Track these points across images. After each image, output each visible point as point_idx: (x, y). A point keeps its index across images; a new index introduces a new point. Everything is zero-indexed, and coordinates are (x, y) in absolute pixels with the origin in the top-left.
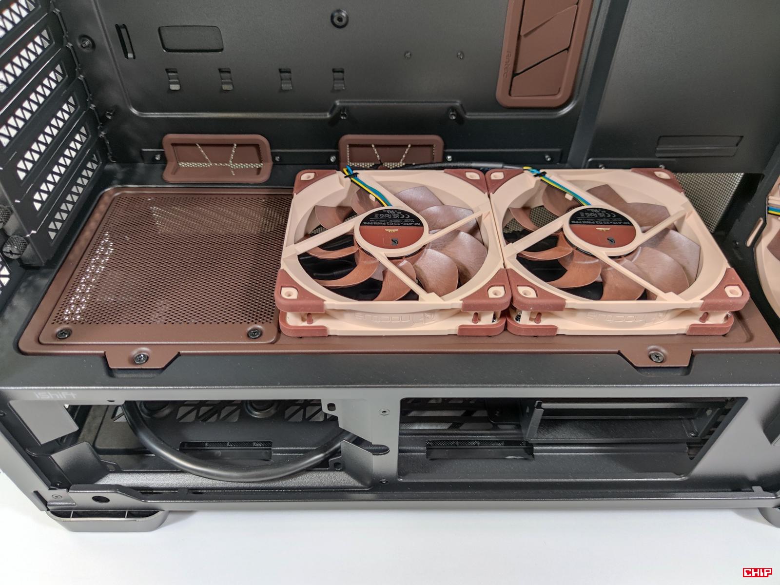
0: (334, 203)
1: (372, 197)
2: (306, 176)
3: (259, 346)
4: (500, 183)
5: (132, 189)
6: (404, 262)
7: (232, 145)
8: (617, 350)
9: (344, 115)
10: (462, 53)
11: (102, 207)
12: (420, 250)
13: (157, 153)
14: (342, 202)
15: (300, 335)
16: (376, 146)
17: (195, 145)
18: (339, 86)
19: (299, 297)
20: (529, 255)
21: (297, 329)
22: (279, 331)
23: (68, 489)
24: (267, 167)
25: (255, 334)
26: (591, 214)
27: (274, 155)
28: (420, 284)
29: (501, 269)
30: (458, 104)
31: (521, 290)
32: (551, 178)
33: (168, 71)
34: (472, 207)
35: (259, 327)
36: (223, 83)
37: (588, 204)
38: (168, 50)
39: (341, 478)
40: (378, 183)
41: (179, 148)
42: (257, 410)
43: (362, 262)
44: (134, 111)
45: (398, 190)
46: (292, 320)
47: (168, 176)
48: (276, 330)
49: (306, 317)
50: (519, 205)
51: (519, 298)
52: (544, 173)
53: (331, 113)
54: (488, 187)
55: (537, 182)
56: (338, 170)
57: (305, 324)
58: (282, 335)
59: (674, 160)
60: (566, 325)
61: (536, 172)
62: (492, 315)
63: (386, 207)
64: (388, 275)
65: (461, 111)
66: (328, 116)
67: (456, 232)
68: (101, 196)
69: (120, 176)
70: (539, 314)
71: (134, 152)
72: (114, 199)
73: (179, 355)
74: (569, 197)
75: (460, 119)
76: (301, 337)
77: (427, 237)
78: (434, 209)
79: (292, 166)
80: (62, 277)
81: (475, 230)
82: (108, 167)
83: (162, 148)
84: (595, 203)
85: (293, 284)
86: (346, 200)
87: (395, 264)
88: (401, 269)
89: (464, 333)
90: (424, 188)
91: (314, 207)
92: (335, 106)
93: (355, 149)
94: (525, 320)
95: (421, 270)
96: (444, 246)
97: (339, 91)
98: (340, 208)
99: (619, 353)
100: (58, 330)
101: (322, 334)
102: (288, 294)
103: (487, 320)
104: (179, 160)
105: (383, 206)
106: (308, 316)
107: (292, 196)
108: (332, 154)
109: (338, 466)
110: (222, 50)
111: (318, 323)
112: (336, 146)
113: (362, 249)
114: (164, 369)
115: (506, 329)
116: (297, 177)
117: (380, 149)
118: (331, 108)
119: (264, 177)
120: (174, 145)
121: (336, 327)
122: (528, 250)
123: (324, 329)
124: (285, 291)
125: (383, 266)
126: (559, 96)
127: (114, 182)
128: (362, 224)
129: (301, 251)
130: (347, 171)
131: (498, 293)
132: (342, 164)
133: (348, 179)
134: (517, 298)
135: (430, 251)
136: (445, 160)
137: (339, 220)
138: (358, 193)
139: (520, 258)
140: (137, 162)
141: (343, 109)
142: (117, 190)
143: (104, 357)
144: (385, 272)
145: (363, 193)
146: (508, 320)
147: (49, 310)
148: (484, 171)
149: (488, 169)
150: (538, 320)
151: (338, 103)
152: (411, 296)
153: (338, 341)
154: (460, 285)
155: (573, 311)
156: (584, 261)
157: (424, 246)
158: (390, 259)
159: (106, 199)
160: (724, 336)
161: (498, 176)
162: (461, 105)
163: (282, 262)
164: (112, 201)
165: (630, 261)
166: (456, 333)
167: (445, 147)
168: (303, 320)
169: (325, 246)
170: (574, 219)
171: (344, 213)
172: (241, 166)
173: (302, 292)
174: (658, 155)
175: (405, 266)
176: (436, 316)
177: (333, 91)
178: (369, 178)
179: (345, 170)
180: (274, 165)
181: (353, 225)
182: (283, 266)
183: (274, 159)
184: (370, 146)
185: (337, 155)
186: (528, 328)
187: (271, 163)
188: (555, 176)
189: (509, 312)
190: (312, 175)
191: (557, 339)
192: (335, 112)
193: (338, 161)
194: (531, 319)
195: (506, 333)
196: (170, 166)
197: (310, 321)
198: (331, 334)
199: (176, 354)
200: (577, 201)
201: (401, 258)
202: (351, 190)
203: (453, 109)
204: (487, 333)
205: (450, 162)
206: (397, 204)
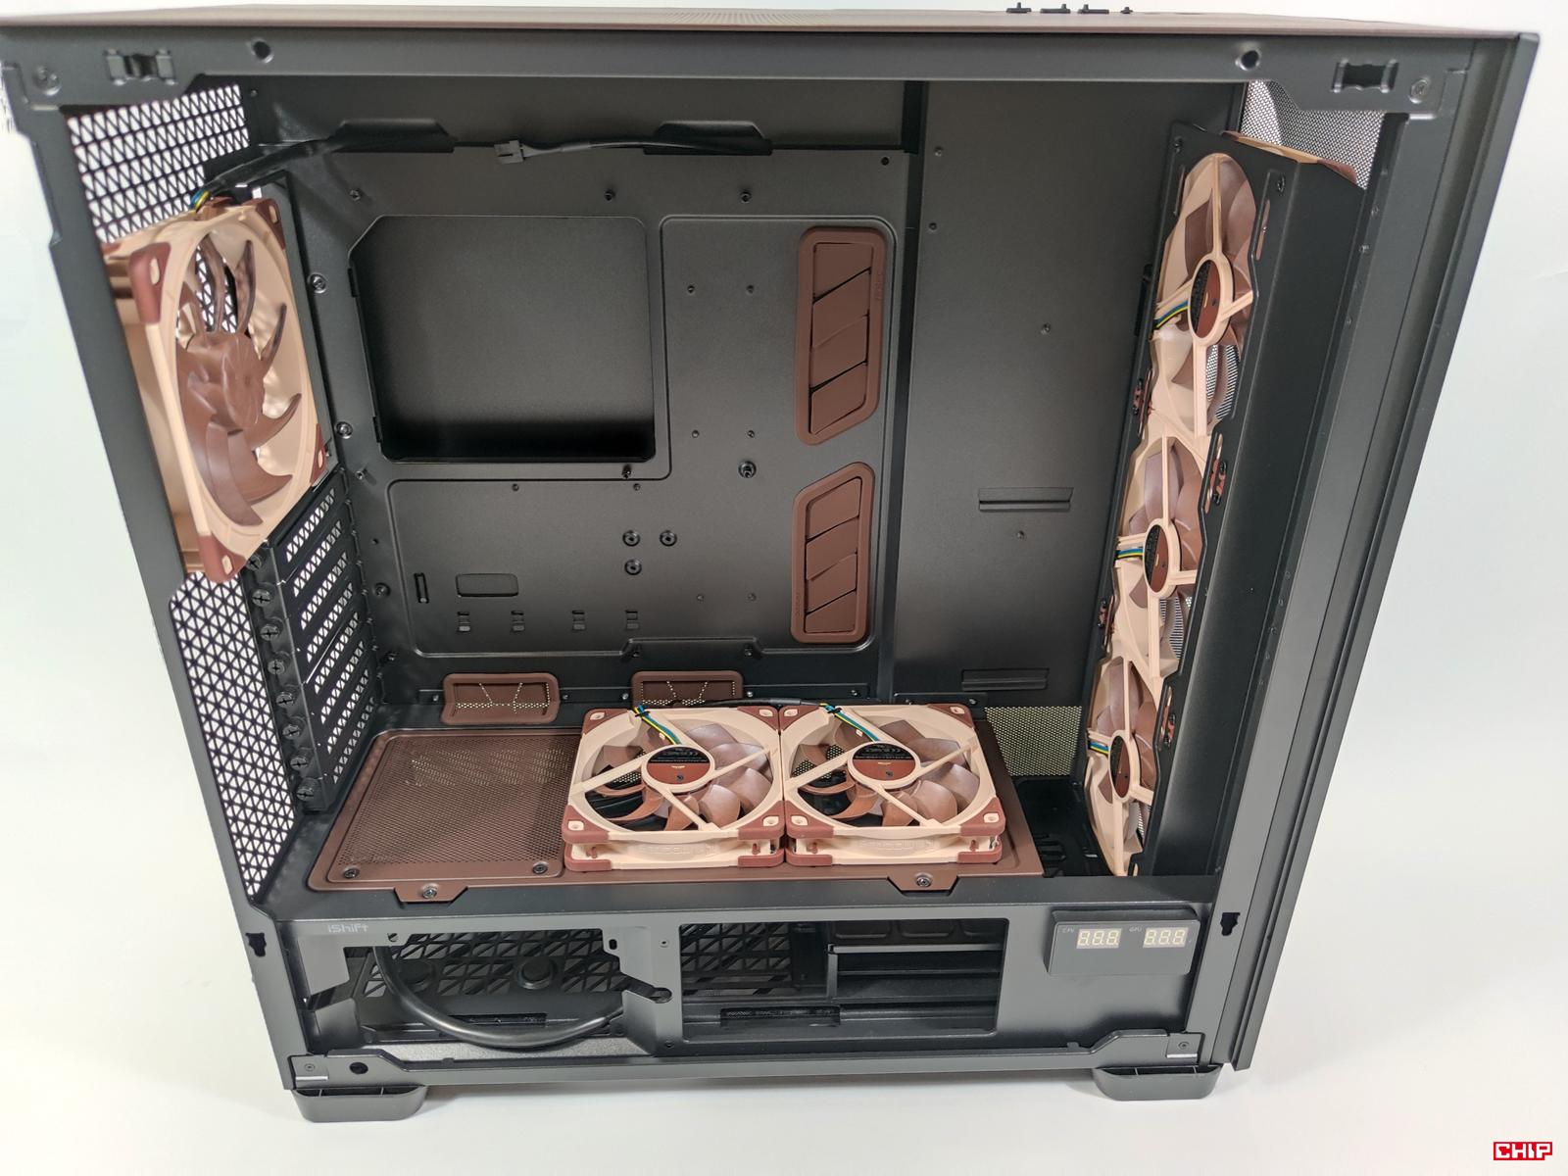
0: (624, 743)
1: (662, 736)
2: (595, 716)
3: (547, 880)
4: (793, 719)
5: (406, 733)
6: (689, 797)
7: (518, 684)
8: (886, 877)
9: (637, 653)
10: (753, 595)
11: (377, 752)
12: (706, 786)
13: (435, 694)
14: (632, 742)
15: (585, 870)
16: (671, 682)
17: (477, 685)
18: (631, 626)
19: (585, 829)
20: (811, 789)
21: (581, 864)
22: (564, 866)
23: (326, 1055)
24: (554, 707)
25: (541, 869)
26: (876, 750)
27: (562, 694)
28: (702, 817)
29: (779, 801)
30: (755, 640)
31: (795, 819)
32: (846, 715)
33: (459, 614)
34: (763, 744)
35: (544, 863)
36: (514, 625)
37: (876, 739)
38: (463, 595)
39: (624, 1045)
40: (670, 721)
41: (460, 687)
42: (531, 981)
43: (648, 798)
44: (419, 652)
45: (689, 728)
46: (577, 854)
47: (447, 718)
48: (561, 865)
49: (591, 853)
50: (816, 742)
51: (791, 826)
52: (840, 709)
53: (623, 651)
54: (779, 724)
55: (830, 718)
56: (630, 709)
57: (590, 858)
58: (566, 871)
59: (983, 693)
60: (842, 855)
61: (831, 708)
62: (769, 845)
63: (675, 745)
64: (673, 812)
65: (757, 647)
66: (621, 653)
67: (743, 769)
68: (375, 740)
69: (393, 719)
70: (815, 844)
71: (409, 693)
72: (388, 743)
73: (466, 889)
74: (859, 733)
75: (757, 655)
76: (585, 872)
77: (712, 773)
78: (723, 747)
79: (580, 705)
80: (343, 821)
81: (765, 768)
82: (382, 709)
83: (441, 688)
84: (885, 739)
85: (579, 818)
86: (636, 739)
87: (681, 800)
88: (686, 804)
89: (744, 864)
90: (717, 726)
91: (603, 748)
92: (628, 643)
93: (648, 686)
94: (801, 849)
95: (706, 806)
96: (732, 783)
97: (632, 630)
98: (630, 747)
99: (888, 879)
100: (346, 869)
101: (606, 869)
102: (574, 826)
103: (765, 851)
104: (459, 700)
105: (672, 743)
106: (593, 850)
107: (580, 737)
108: (624, 692)
109: (620, 1031)
110: (517, 594)
111: (602, 857)
112: (629, 684)
113: (649, 787)
114: (452, 902)
115: (785, 861)
116: (586, 717)
117: (676, 685)
118: (624, 645)
119: (550, 718)
120: (457, 685)
121: (620, 861)
122: (811, 784)
123: (608, 863)
124: (572, 825)
125: (669, 802)
126: (854, 633)
127: (388, 725)
128: (650, 762)
129: (588, 789)
130: (639, 709)
131: (772, 822)
132: (635, 702)
133: (639, 718)
134: (789, 826)
135: (715, 788)
136: (746, 697)
137: (626, 757)
138: (648, 731)
139: (801, 792)
140: (412, 704)
141: (636, 648)
142: (391, 734)
143: (394, 892)
144: (671, 808)
145: (653, 732)
146: (787, 851)
147: (334, 851)
148: (778, 707)
149: (783, 706)
150: (815, 850)
151: (631, 641)
152: (693, 826)
153: (621, 875)
154: (740, 817)
155: (846, 839)
156: (866, 794)
157: (710, 782)
158: (675, 794)
159: (381, 743)
160: (995, 864)
161: (792, 712)
162: (758, 642)
163: (569, 799)
164: (387, 746)
165: (908, 795)
166: (736, 864)
167: (744, 683)
168: (588, 855)
169: (611, 785)
170: (859, 755)
171: (634, 753)
172: (526, 705)
173: (588, 825)
174: (965, 689)
175: (689, 801)
176: (716, 848)
177: (627, 630)
178: (661, 716)
179: (636, 709)
180: (561, 703)
181: (641, 763)
182: (571, 802)
183: (561, 698)
184: (665, 682)
185: (630, 692)
186: (803, 858)
187: (559, 702)
188: (848, 712)
189: (786, 841)
190: (602, 715)
191: (835, 870)
192: (628, 649)
193: (630, 698)
194: (808, 850)
195: (785, 864)
196: (448, 709)
197: (595, 856)
198: (615, 868)
199: (463, 889)
200: (867, 736)
201: (686, 793)
202: (641, 728)
203: (750, 646)
204: (766, 865)
205: (750, 698)
206: (686, 742)
